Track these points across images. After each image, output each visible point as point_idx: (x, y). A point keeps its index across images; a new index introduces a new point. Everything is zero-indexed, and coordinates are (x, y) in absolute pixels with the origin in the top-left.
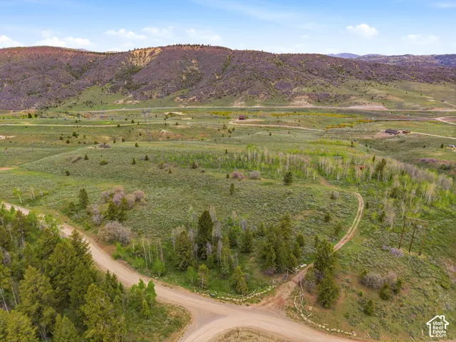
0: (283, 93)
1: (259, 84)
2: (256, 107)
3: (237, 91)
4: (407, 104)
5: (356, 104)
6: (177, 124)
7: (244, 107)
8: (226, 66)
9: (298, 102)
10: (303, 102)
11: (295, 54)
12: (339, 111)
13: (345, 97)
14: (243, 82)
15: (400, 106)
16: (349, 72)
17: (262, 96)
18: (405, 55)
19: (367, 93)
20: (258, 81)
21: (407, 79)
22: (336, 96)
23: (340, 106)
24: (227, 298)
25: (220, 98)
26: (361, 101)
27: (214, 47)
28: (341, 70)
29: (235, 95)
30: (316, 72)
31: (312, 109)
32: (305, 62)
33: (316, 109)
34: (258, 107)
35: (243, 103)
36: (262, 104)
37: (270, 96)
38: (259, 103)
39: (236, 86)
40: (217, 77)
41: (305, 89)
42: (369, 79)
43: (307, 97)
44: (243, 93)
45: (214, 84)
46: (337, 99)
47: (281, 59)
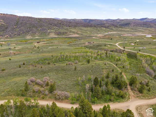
0: (45, 32)
1: (34, 29)
2: (36, 38)
3: (26, 32)
4: (84, 34)
5: (70, 35)
6: (15, 48)
7: (31, 38)
8: (18, 22)
9: (51, 35)
10: (53, 35)
11: (44, 18)
12: (66, 37)
13: (66, 33)
14: (27, 28)
15: (82, 35)
16: (63, 24)
17: (37, 33)
18: (75, 19)
19: (72, 31)
20: (34, 28)
21: (80, 26)
22: (63, 33)
23: (65, 36)
24: (123, 101)
25: (19, 35)
26: (71, 34)
27: (10, 15)
28: (60, 24)
29: (26, 34)
30: (53, 25)
31: (57, 37)
32: (48, 21)
33: (59, 37)
34: (37, 37)
35: (31, 36)
36: (39, 37)
37: (40, 34)
38: (37, 36)
39: (25, 30)
40: (15, 27)
41: (52, 31)
42: (70, 27)
43: (54, 33)
44: (29, 33)
45: (14, 30)
46: (63, 34)
47: (39, 20)
